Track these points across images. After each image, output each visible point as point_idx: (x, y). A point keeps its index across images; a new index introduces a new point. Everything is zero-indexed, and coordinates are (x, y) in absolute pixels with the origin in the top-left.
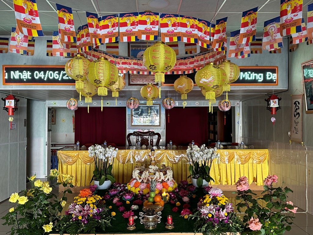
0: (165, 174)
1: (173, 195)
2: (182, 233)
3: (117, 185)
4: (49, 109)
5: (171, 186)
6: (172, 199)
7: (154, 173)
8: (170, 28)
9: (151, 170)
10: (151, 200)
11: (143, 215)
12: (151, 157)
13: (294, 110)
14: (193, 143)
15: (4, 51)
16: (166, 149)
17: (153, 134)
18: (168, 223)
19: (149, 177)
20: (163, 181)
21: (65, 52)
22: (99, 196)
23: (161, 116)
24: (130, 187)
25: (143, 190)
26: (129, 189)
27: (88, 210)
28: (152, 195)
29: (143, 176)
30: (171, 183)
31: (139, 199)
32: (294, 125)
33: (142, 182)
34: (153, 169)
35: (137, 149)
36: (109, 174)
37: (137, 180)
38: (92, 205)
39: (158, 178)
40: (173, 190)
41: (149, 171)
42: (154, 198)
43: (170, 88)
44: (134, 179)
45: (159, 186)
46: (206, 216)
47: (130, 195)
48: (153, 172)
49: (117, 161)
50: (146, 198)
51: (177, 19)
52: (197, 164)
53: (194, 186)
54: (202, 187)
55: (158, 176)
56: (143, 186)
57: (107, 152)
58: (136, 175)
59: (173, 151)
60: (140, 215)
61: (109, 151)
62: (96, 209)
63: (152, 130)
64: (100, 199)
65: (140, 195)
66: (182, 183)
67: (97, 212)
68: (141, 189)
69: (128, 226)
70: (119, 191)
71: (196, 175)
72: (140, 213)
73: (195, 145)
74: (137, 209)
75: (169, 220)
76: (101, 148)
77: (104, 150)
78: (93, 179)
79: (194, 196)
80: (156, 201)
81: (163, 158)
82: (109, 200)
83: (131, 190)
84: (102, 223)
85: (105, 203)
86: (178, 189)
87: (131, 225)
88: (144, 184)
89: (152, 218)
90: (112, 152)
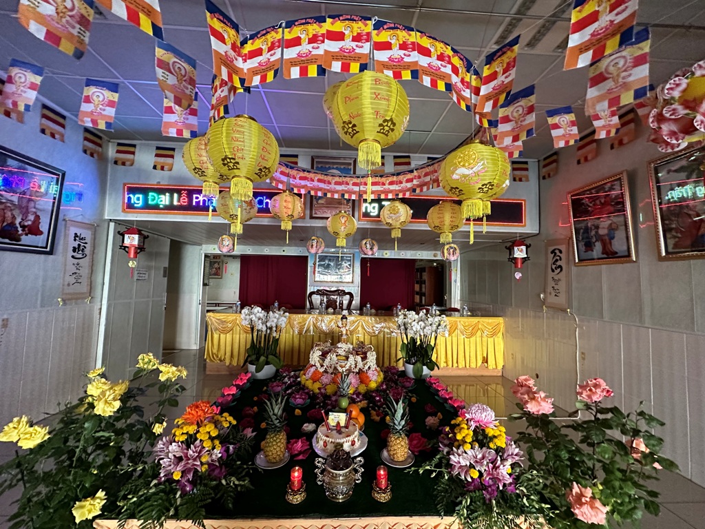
0: (364, 358)
1: (377, 398)
2: (411, 516)
3: (285, 372)
4: (206, 256)
5: (374, 379)
7: (345, 357)
8: (396, 53)
9: (340, 352)
11: (323, 464)
12: (342, 329)
13: (550, 261)
14: (399, 307)
15: (128, 163)
16: (361, 314)
17: (344, 293)
18: (378, 485)
19: (337, 363)
20: (360, 372)
21: (187, 129)
22: (230, 419)
23: (355, 269)
24: (305, 378)
25: (326, 388)
26: (303, 382)
27: (197, 456)
28: (343, 403)
29: (327, 361)
30: (374, 375)
32: (551, 283)
33: (326, 371)
34: (344, 349)
35: (320, 313)
36: (272, 355)
37: (317, 368)
38: (210, 442)
39: (353, 366)
40: (377, 387)
41: (337, 353)
43: (371, 225)
44: (312, 366)
45: (355, 380)
46: (466, 473)
47: (304, 397)
48: (343, 354)
49: (291, 330)
51: (410, 35)
52: (413, 340)
53: (409, 378)
54: (422, 378)
55: (353, 363)
56: (327, 380)
57: (269, 318)
58: (316, 358)
59: (372, 317)
60: (318, 464)
61: (273, 316)
62: (220, 450)
63: (343, 288)
64: (232, 425)
65: (320, 395)
66: (390, 372)
67: (221, 457)
68: (323, 385)
69: (289, 492)
70: (287, 385)
71: (412, 357)
72: (317, 460)
73: (411, 311)
74: (314, 431)
75: (381, 479)
76: (261, 312)
77: (266, 315)
78: (247, 362)
79: (413, 400)
81: (357, 328)
83: (306, 385)
84: (229, 487)
86: (385, 385)
87: (295, 490)
88: (329, 376)
89: (344, 474)
90: (278, 319)
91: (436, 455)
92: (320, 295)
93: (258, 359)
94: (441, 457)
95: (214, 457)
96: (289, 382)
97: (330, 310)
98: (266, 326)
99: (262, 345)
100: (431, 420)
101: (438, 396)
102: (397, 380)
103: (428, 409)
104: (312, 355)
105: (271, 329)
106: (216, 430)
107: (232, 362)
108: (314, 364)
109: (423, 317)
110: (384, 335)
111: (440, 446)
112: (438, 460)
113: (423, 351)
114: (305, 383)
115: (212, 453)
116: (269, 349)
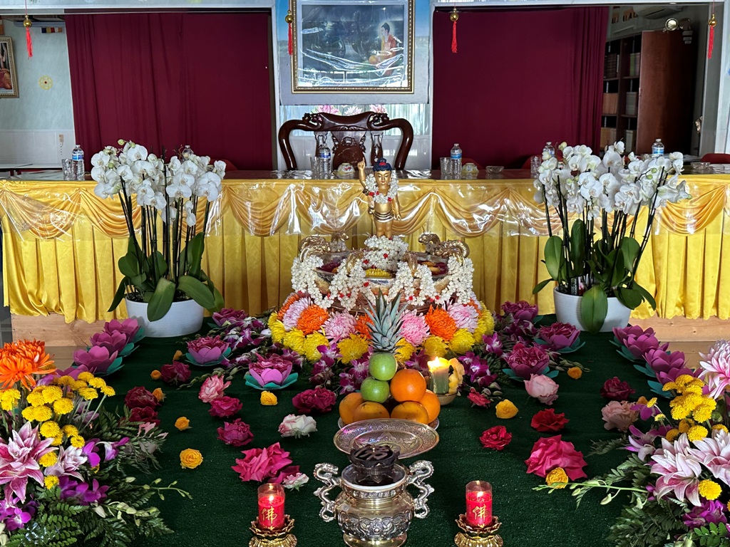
0: (441, 271)
1: (476, 368)
3: (227, 318)
5: (466, 326)
6: (475, 385)
7: (388, 271)
9: (374, 258)
10: (376, 392)
12: (377, 197)
18: (470, 520)
19: (366, 285)
20: (429, 307)
22: (100, 383)
24: (281, 329)
25: (339, 345)
26: (277, 338)
28: (384, 368)
29: (339, 281)
30: (466, 315)
31: (322, 381)
33: (336, 308)
34: (384, 252)
35: (317, 178)
36: (190, 275)
37: (313, 300)
38: (55, 427)
39: (410, 291)
40: (476, 345)
41: (366, 262)
42: (389, 382)
44: (301, 296)
48: (384, 263)
49: (238, 225)
50: (354, 379)
52: (584, 229)
53: (568, 326)
54: (604, 329)
55: (410, 283)
56: (340, 328)
57: (172, 175)
58: (307, 276)
59: (468, 184)
60: (321, 477)
61: (182, 170)
62: (83, 448)
63: (380, 106)
64: (104, 397)
65: (324, 364)
66: (514, 313)
67: (85, 464)
68: (330, 340)
69: (255, 535)
70: (235, 348)
71: (576, 277)
72: (318, 468)
73: (578, 146)
74: (311, 433)
75: (477, 508)
76: (147, 160)
77: (162, 168)
78: (123, 296)
79: (574, 371)
80: (399, 399)
81: (422, 215)
82: (184, 388)
83: (285, 343)
84: (113, 522)
85: (161, 402)
86: (497, 341)
87: (269, 530)
88: (345, 317)
89: (384, 495)
90: (197, 178)
91: (620, 464)
92: (315, 129)
93: (151, 285)
94: (630, 468)
95: (70, 463)
96: (241, 339)
97: (345, 169)
98: (167, 196)
99: (160, 249)
100: (614, 410)
101: (643, 363)
102: (532, 334)
103: (611, 389)
104: (298, 268)
105: (179, 205)
106: (66, 401)
107: (81, 314)
108: (303, 291)
109: (616, 163)
110: (501, 233)
111: (632, 446)
112: (622, 473)
113: (610, 259)
114: (282, 340)
115: (65, 452)
116: (179, 262)
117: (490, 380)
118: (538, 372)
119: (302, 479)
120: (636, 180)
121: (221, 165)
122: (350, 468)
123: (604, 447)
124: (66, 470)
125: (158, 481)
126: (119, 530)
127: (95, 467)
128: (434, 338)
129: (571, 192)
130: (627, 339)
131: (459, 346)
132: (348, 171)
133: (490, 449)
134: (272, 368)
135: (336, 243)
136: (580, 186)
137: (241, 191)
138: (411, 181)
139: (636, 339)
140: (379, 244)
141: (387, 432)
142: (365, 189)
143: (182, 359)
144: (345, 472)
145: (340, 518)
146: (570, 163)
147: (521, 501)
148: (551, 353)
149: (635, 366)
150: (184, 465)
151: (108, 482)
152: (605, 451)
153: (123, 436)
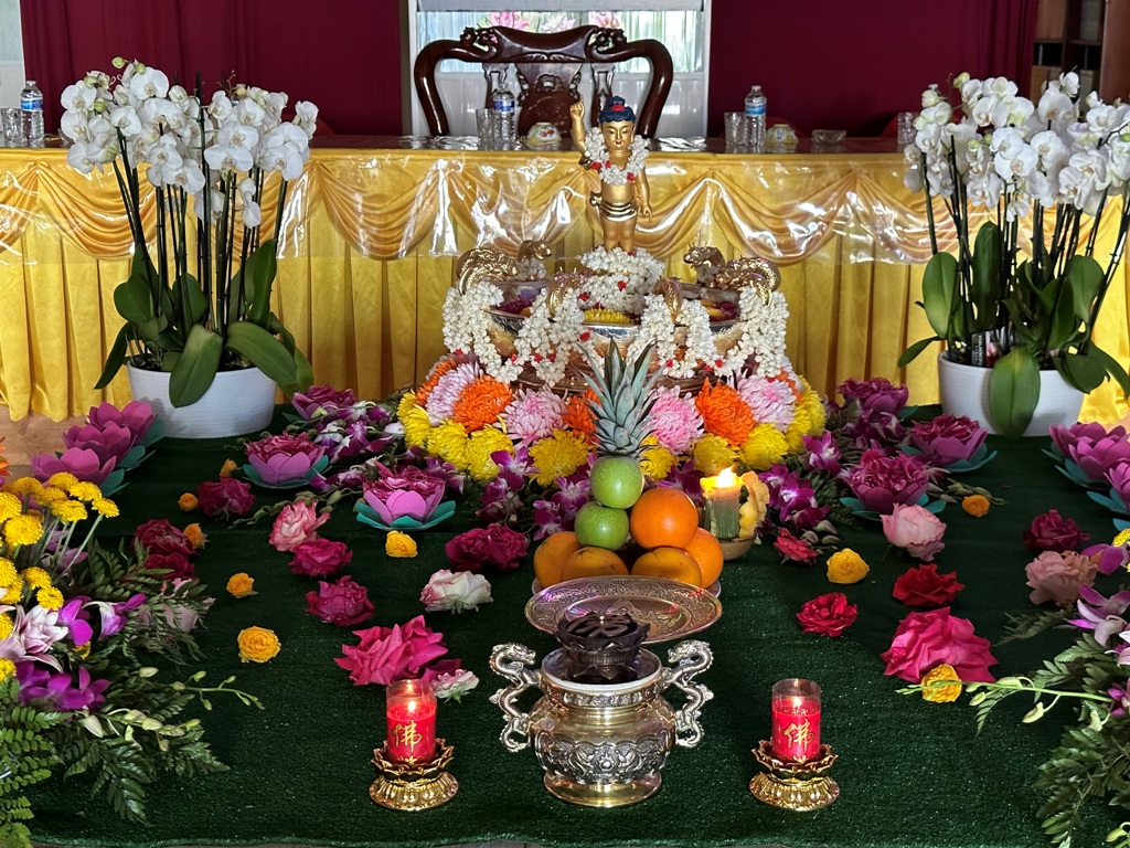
0: (726, 314)
1: (790, 495)
3: (319, 402)
5: (772, 418)
6: (789, 526)
7: (626, 314)
9: (604, 291)
10: (604, 529)
11: (529, 668)
18: (780, 750)
19: (585, 337)
20: (703, 381)
22: (90, 491)
24: (425, 421)
25: (533, 451)
26: (416, 439)
28: (619, 486)
29: (533, 330)
30: (772, 398)
31: (500, 515)
33: (528, 380)
34: (620, 278)
35: (488, 145)
36: (251, 321)
37: (483, 367)
39: (667, 350)
40: (790, 453)
41: (585, 296)
42: (629, 511)
44: (460, 360)
45: (677, 420)
47: (423, 484)
48: (617, 299)
49: (338, 240)
50: (562, 512)
52: (998, 240)
53: (964, 421)
54: (1032, 432)
55: (667, 334)
56: (535, 419)
57: (216, 127)
58: (473, 321)
59: (777, 163)
60: (503, 669)
61: (234, 117)
62: (60, 611)
63: (609, 14)
64: (99, 519)
65: (503, 484)
66: (863, 401)
67: (64, 641)
68: (515, 442)
69: (382, 772)
70: (336, 457)
71: (982, 331)
72: (498, 653)
73: (991, 80)
74: (482, 605)
75: (793, 727)
76: (168, 98)
77: (196, 113)
78: (123, 360)
79: (974, 503)
80: (646, 543)
81: (689, 222)
82: (242, 526)
83: (430, 448)
84: (118, 746)
85: (198, 549)
86: (830, 447)
87: (407, 764)
88: (544, 399)
89: (620, 700)
90: (264, 133)
91: (1060, 651)
92: (485, 60)
93: (176, 340)
94: (1079, 660)
95: (36, 638)
96: (347, 441)
97: (543, 133)
98: (206, 169)
100: (1048, 567)
101: (1105, 488)
102: (896, 438)
103: (1045, 534)
104: (456, 307)
105: (228, 186)
106: (28, 521)
107: (40, 402)
108: (466, 350)
109: (1062, 113)
110: (840, 258)
111: (1085, 619)
112: (1063, 668)
113: (1046, 297)
114: (425, 441)
115: (26, 618)
116: (229, 295)
117: (817, 515)
118: (907, 500)
119: (467, 681)
120: (1101, 143)
121: (308, 110)
122: (556, 655)
123: (1028, 626)
124: (29, 651)
125: (200, 675)
126: (129, 760)
127: (84, 647)
128: (712, 438)
129: (977, 166)
130: (1075, 445)
131: (759, 455)
132: (548, 137)
133: (816, 635)
134: (407, 489)
135: (527, 263)
136: (993, 155)
137: (344, 172)
138: (668, 156)
139: (1092, 445)
140: (609, 263)
141: (624, 599)
142: (584, 157)
143: (235, 475)
144: (548, 661)
145: (538, 744)
146: (974, 113)
147: (874, 722)
148: (933, 470)
149: (1090, 494)
150: (245, 656)
151: (106, 674)
152: (1032, 632)
153: (134, 593)
